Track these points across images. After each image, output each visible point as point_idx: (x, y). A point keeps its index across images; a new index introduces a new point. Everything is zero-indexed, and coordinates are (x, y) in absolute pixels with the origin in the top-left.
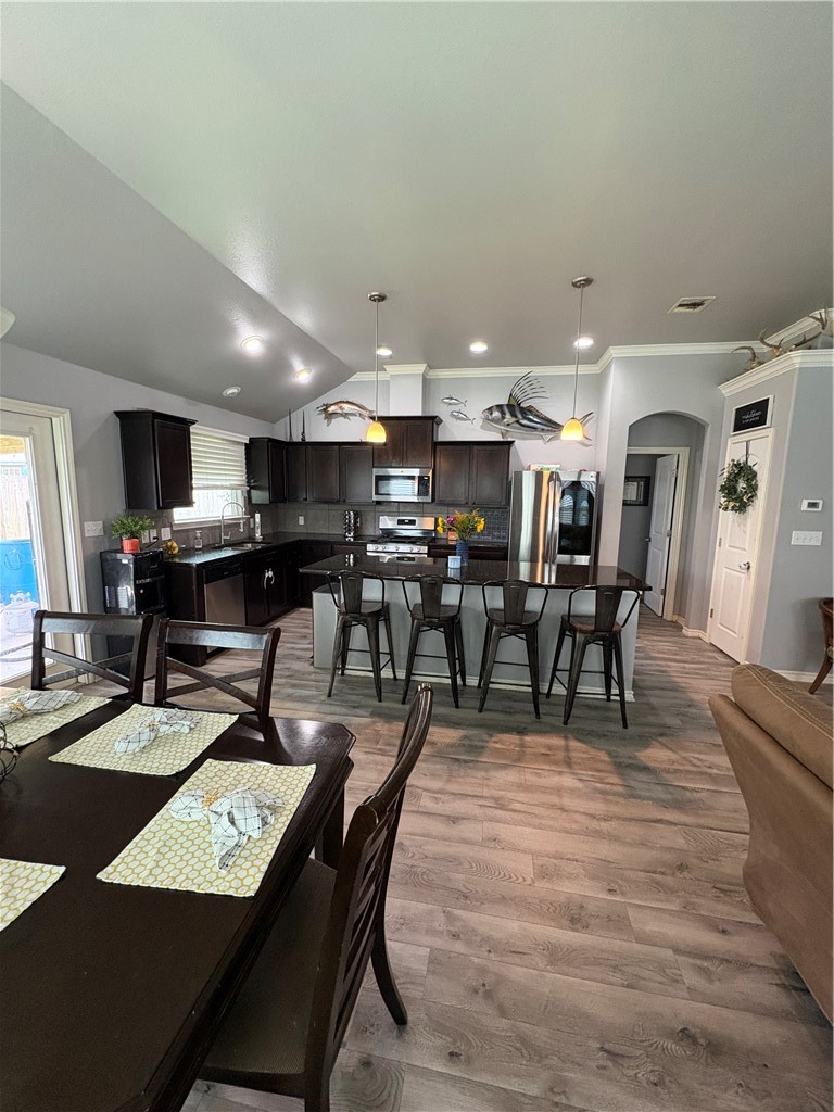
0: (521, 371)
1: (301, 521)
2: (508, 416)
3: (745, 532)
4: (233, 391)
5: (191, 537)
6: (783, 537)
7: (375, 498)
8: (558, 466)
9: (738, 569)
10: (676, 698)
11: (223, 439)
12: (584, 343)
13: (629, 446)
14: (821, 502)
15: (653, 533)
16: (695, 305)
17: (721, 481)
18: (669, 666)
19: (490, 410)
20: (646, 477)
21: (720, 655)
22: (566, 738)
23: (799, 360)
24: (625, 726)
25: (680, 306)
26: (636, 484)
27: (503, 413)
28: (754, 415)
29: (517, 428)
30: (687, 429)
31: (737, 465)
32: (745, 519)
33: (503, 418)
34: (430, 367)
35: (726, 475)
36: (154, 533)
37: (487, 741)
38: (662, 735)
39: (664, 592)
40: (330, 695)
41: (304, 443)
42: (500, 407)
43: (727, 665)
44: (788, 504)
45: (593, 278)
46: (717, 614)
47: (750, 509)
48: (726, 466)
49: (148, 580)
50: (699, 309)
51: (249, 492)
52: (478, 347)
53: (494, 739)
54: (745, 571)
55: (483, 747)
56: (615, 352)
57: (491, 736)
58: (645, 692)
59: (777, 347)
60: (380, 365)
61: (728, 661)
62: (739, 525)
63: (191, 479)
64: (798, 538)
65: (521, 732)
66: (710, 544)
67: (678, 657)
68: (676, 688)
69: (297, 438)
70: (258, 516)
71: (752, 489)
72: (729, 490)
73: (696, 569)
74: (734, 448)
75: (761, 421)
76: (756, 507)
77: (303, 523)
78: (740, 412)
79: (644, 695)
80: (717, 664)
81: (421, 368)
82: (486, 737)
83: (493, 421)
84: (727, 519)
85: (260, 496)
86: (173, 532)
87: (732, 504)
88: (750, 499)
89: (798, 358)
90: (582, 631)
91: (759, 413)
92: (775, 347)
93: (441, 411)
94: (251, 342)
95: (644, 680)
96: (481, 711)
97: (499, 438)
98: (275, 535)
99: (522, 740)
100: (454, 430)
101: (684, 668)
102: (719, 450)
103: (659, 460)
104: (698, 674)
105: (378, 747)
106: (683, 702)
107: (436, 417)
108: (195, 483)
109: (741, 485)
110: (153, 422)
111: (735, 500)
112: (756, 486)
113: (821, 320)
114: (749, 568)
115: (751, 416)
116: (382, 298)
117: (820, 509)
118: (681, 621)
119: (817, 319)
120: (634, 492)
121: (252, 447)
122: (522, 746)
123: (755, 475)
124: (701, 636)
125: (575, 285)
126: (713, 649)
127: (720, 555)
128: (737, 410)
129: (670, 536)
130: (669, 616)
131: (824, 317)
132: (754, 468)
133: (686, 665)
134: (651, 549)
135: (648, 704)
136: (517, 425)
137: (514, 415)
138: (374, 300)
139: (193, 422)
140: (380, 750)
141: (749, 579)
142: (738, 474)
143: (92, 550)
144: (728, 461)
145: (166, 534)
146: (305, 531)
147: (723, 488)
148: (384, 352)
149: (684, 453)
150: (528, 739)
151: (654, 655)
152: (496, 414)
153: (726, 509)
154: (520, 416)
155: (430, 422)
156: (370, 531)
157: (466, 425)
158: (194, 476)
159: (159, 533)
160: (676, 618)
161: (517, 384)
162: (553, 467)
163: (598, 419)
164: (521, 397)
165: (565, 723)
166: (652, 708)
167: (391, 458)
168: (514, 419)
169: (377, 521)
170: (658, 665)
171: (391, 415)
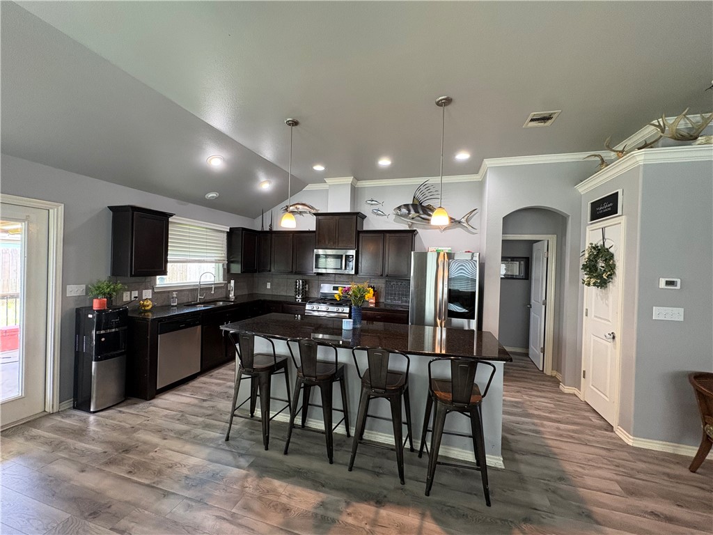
0: (421, 180)
1: (269, 287)
2: (412, 212)
3: (607, 305)
4: (211, 195)
5: (171, 296)
6: (645, 313)
7: (315, 270)
8: (450, 249)
9: (604, 338)
10: (547, 468)
11: (206, 228)
12: (463, 156)
13: (504, 233)
14: (679, 281)
15: (533, 301)
16: (545, 119)
17: (583, 261)
18: (543, 426)
19: (399, 208)
20: (526, 258)
21: (594, 415)
22: (423, 515)
23: (642, 158)
24: (489, 504)
25: (532, 120)
26: (518, 263)
27: (409, 211)
28: (607, 206)
29: (418, 221)
30: (554, 220)
31: (595, 248)
32: (607, 294)
33: (409, 213)
34: (357, 179)
35: (587, 256)
36: (135, 294)
37: (340, 512)
38: (527, 520)
39: (543, 350)
40: (227, 439)
41: (271, 232)
42: (406, 206)
43: (600, 428)
44: (646, 283)
45: (451, 96)
46: (589, 375)
47: (610, 285)
48: (587, 248)
49: (113, 330)
50: (549, 123)
51: (228, 265)
52: (385, 162)
53: (349, 510)
54: (612, 340)
55: (334, 521)
56: (488, 163)
57: (348, 504)
58: (517, 456)
59: (622, 152)
60: (320, 178)
61: (602, 422)
62: (602, 299)
63: (167, 255)
64: (659, 313)
65: (380, 502)
66: (579, 313)
67: (553, 416)
68: (548, 454)
69: (267, 228)
70: (232, 282)
71: (611, 268)
72: (591, 268)
73: (567, 334)
74: (592, 234)
75: (614, 211)
76: (616, 284)
77: (270, 287)
78: (595, 205)
79: (514, 460)
80: (590, 426)
81: (349, 180)
82: (342, 506)
83: (401, 216)
84: (591, 293)
85: (237, 268)
86: (154, 293)
87: (593, 281)
88: (610, 276)
89: (641, 157)
90: (442, 401)
91: (611, 204)
92: (620, 152)
93: (365, 209)
94: (215, 160)
95: (517, 441)
96: (350, 470)
97: (407, 228)
98: (251, 295)
99: (377, 513)
100: (374, 223)
101: (558, 428)
102: (580, 236)
103: (535, 245)
104: (572, 437)
105: (234, 511)
106: (554, 474)
107: (358, 213)
108: (169, 258)
109: (601, 264)
110: (133, 214)
111: (596, 277)
112: (615, 265)
113: (659, 126)
114: (614, 338)
115: (605, 208)
116: (295, 123)
117: (678, 287)
118: (559, 377)
119: (655, 125)
120: (516, 269)
121: (232, 234)
122: (374, 523)
123: (612, 256)
124: (576, 393)
125: (439, 104)
126: (586, 407)
127: (587, 323)
128: (592, 203)
129: (545, 304)
130: (548, 371)
131: (662, 124)
132: (611, 250)
133: (562, 426)
134: (532, 314)
135: (517, 472)
136: (420, 219)
137: (416, 211)
138: (289, 124)
139: (171, 215)
140: (233, 515)
141: (615, 348)
142: (597, 255)
143: (72, 306)
144: (588, 245)
145: (147, 294)
146: (271, 293)
147: (585, 267)
148: (319, 168)
149: (552, 239)
150: (384, 512)
151: (531, 411)
152: (404, 211)
153: (589, 284)
154: (421, 212)
155: (356, 217)
156: (314, 295)
157: (383, 219)
158: (169, 253)
159: (141, 294)
160: (554, 373)
161: (419, 189)
162: (447, 249)
163: (481, 215)
164: (421, 198)
165: (428, 494)
166: (521, 479)
167: (327, 243)
168: (418, 214)
169: (319, 287)
170: (534, 424)
171: (329, 212)
